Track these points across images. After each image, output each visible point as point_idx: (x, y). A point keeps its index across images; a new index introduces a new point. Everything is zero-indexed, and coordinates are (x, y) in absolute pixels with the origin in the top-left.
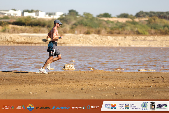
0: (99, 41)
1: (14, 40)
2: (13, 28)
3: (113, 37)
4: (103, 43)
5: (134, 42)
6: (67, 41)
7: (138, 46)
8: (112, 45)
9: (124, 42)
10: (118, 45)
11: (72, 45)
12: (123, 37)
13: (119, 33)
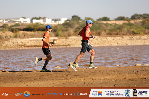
0: (99, 42)
1: (24, 44)
2: (24, 33)
3: (111, 38)
4: (103, 43)
5: (130, 41)
6: (71, 43)
7: (134, 44)
8: (111, 44)
9: (122, 42)
10: (116, 45)
11: (75, 46)
12: (121, 37)
13: (117, 34)
